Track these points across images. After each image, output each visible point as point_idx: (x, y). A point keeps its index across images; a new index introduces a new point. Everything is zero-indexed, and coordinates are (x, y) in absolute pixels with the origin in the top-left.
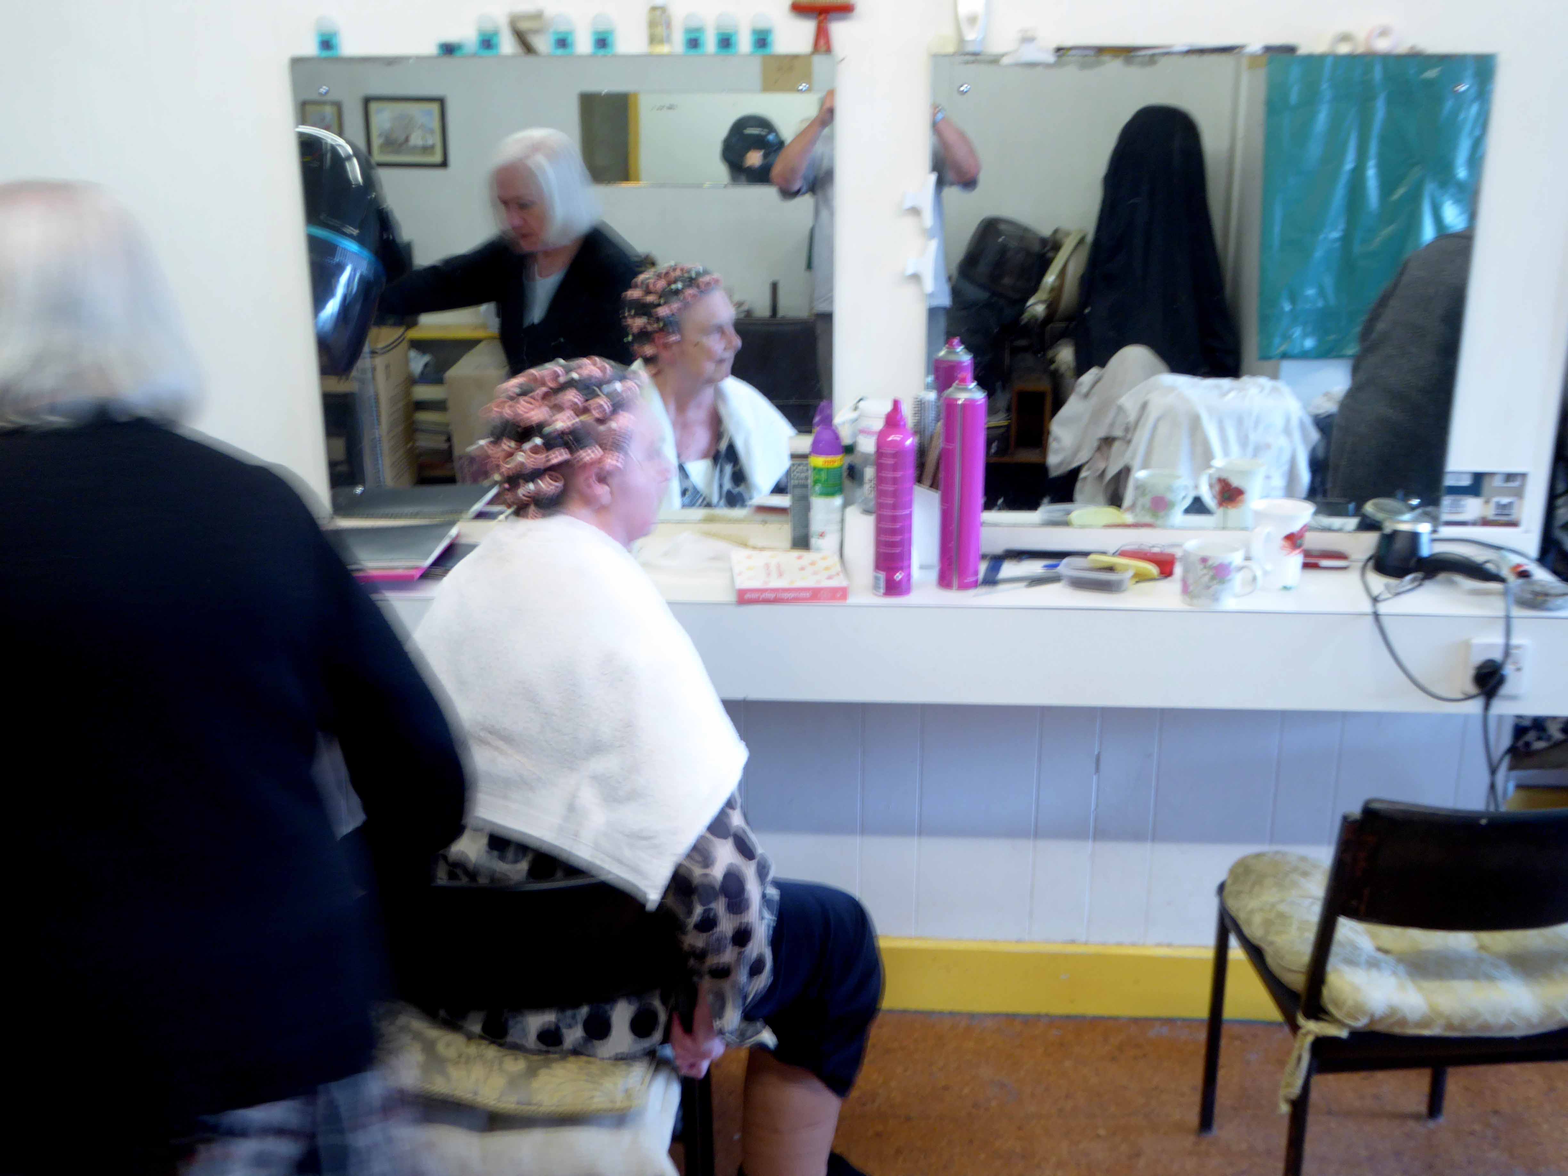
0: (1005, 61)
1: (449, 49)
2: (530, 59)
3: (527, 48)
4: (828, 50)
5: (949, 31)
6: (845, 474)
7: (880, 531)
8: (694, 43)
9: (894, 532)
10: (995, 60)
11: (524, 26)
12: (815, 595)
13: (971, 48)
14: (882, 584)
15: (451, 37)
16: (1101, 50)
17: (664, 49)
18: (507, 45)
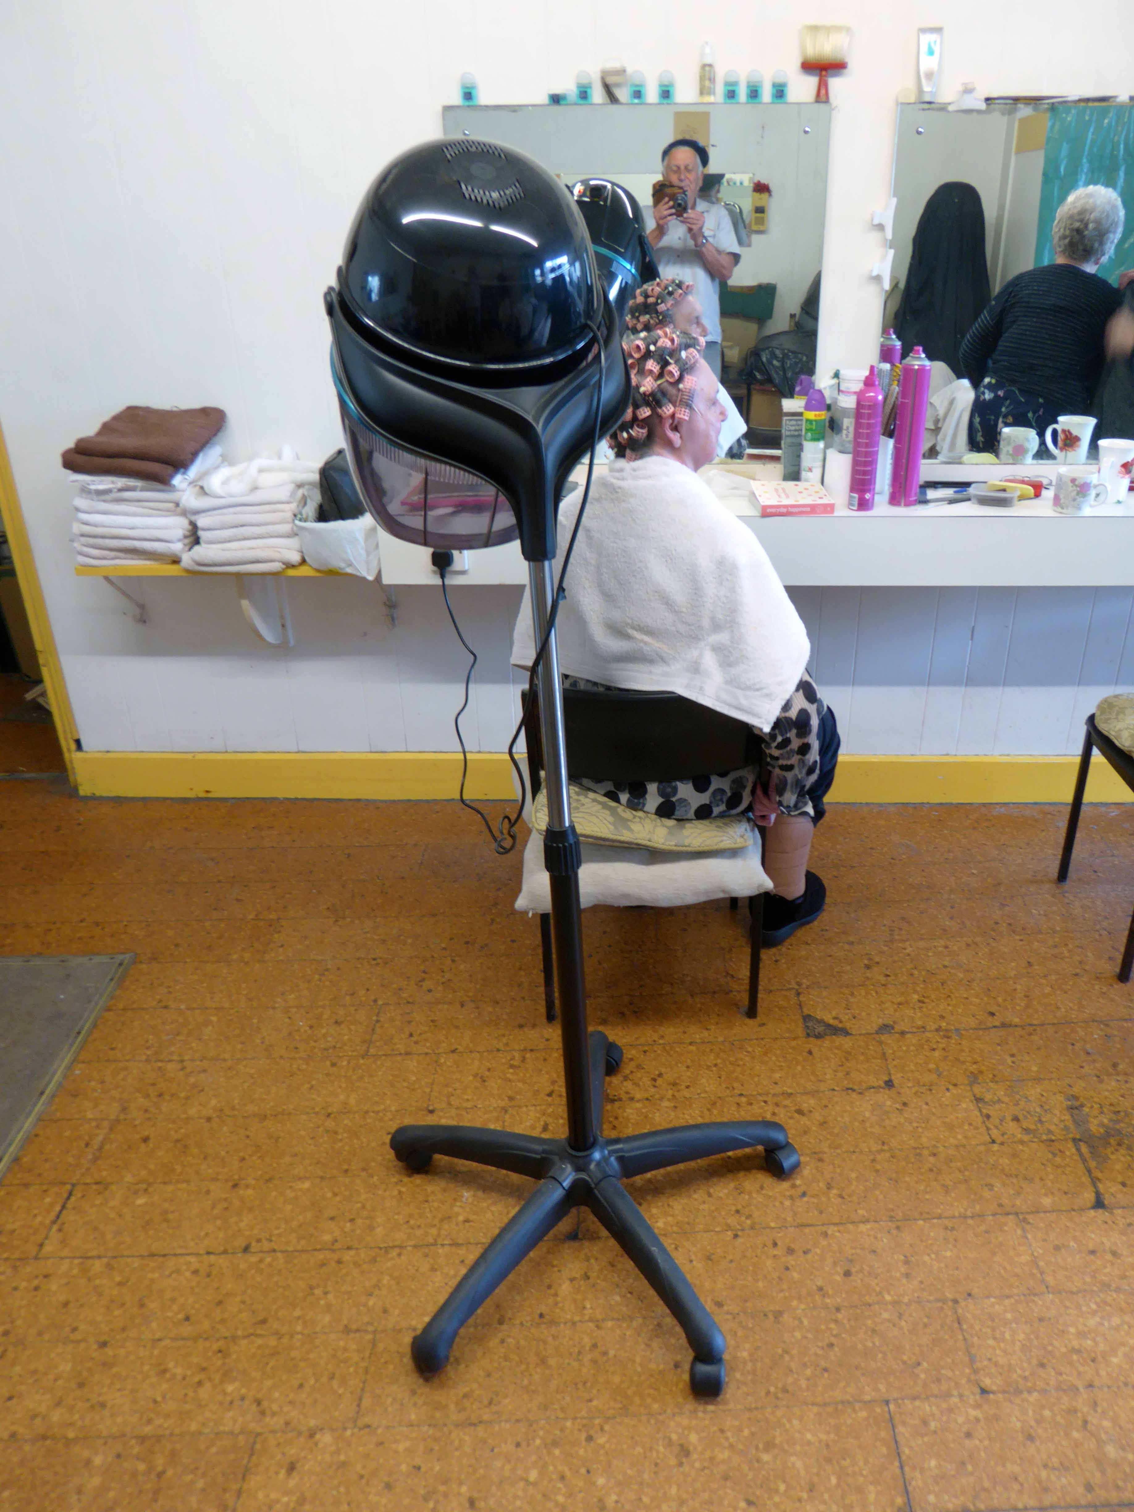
0: (951, 108)
1: (556, 99)
2: (615, 107)
3: (612, 98)
4: (827, 101)
5: (911, 85)
6: (827, 424)
7: (855, 463)
8: (731, 95)
9: (866, 464)
10: (943, 108)
11: (610, 80)
12: (813, 510)
13: (927, 98)
14: (856, 502)
15: (558, 89)
16: (1016, 100)
17: (711, 99)
18: (598, 95)
